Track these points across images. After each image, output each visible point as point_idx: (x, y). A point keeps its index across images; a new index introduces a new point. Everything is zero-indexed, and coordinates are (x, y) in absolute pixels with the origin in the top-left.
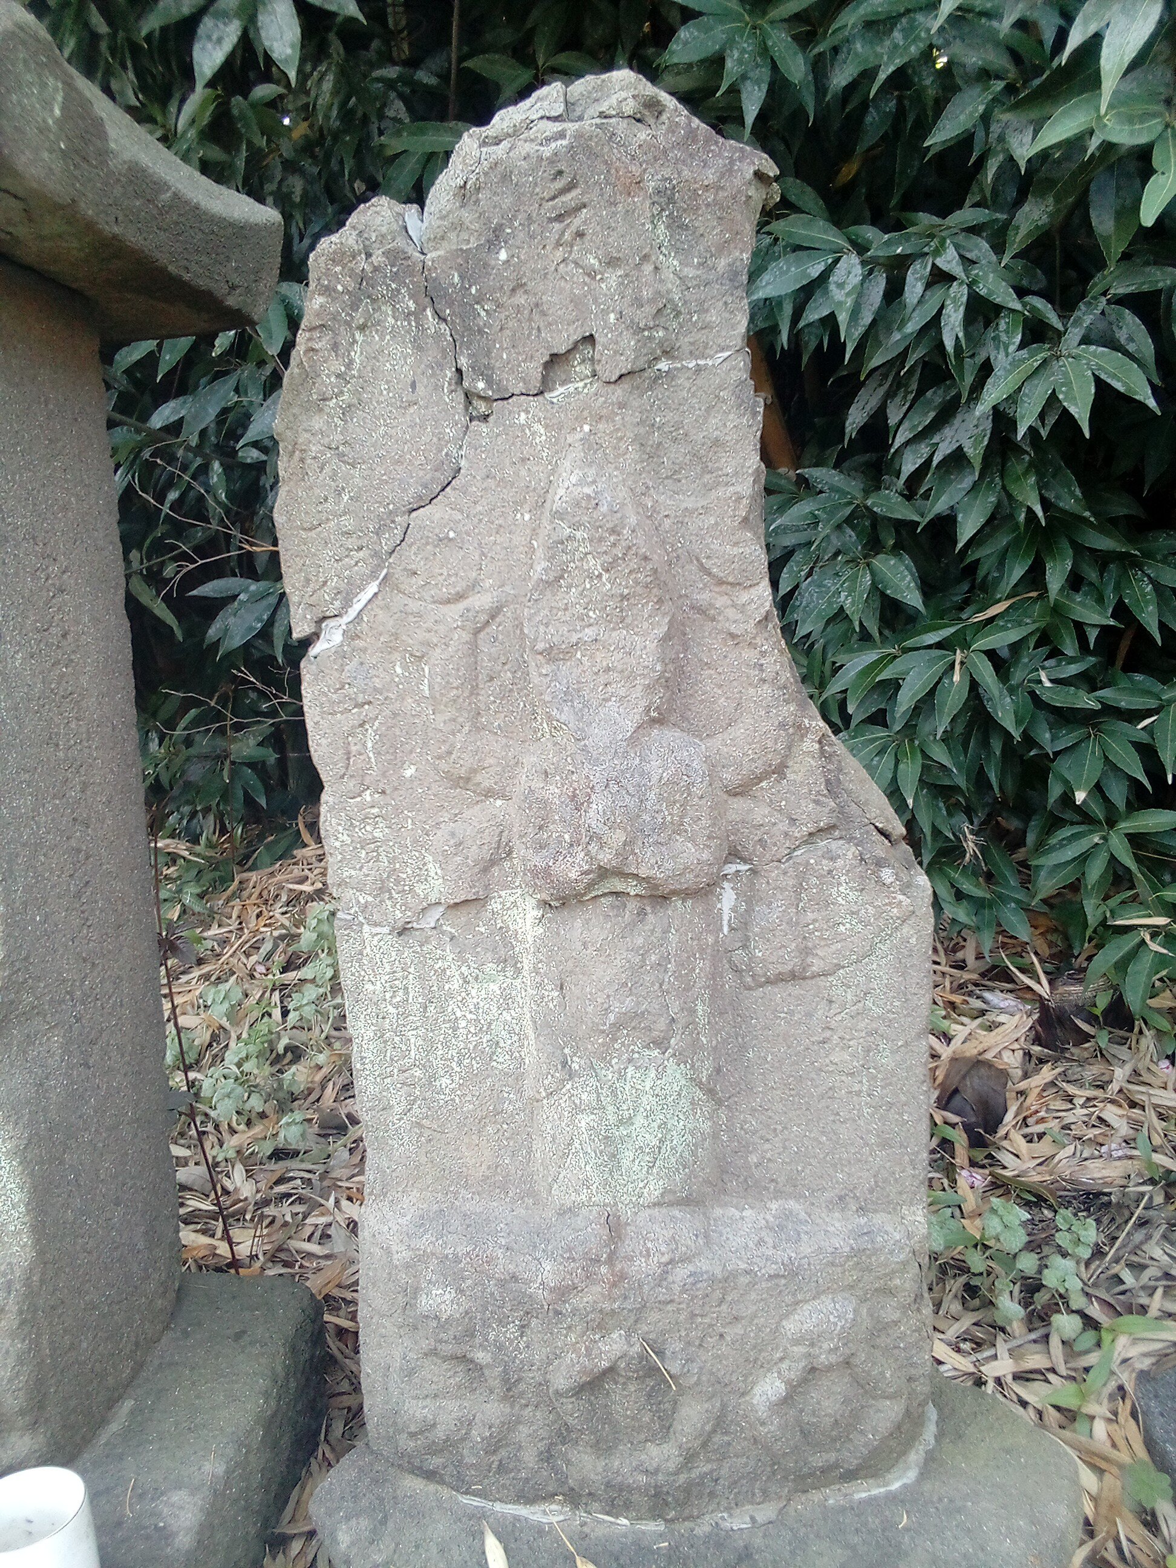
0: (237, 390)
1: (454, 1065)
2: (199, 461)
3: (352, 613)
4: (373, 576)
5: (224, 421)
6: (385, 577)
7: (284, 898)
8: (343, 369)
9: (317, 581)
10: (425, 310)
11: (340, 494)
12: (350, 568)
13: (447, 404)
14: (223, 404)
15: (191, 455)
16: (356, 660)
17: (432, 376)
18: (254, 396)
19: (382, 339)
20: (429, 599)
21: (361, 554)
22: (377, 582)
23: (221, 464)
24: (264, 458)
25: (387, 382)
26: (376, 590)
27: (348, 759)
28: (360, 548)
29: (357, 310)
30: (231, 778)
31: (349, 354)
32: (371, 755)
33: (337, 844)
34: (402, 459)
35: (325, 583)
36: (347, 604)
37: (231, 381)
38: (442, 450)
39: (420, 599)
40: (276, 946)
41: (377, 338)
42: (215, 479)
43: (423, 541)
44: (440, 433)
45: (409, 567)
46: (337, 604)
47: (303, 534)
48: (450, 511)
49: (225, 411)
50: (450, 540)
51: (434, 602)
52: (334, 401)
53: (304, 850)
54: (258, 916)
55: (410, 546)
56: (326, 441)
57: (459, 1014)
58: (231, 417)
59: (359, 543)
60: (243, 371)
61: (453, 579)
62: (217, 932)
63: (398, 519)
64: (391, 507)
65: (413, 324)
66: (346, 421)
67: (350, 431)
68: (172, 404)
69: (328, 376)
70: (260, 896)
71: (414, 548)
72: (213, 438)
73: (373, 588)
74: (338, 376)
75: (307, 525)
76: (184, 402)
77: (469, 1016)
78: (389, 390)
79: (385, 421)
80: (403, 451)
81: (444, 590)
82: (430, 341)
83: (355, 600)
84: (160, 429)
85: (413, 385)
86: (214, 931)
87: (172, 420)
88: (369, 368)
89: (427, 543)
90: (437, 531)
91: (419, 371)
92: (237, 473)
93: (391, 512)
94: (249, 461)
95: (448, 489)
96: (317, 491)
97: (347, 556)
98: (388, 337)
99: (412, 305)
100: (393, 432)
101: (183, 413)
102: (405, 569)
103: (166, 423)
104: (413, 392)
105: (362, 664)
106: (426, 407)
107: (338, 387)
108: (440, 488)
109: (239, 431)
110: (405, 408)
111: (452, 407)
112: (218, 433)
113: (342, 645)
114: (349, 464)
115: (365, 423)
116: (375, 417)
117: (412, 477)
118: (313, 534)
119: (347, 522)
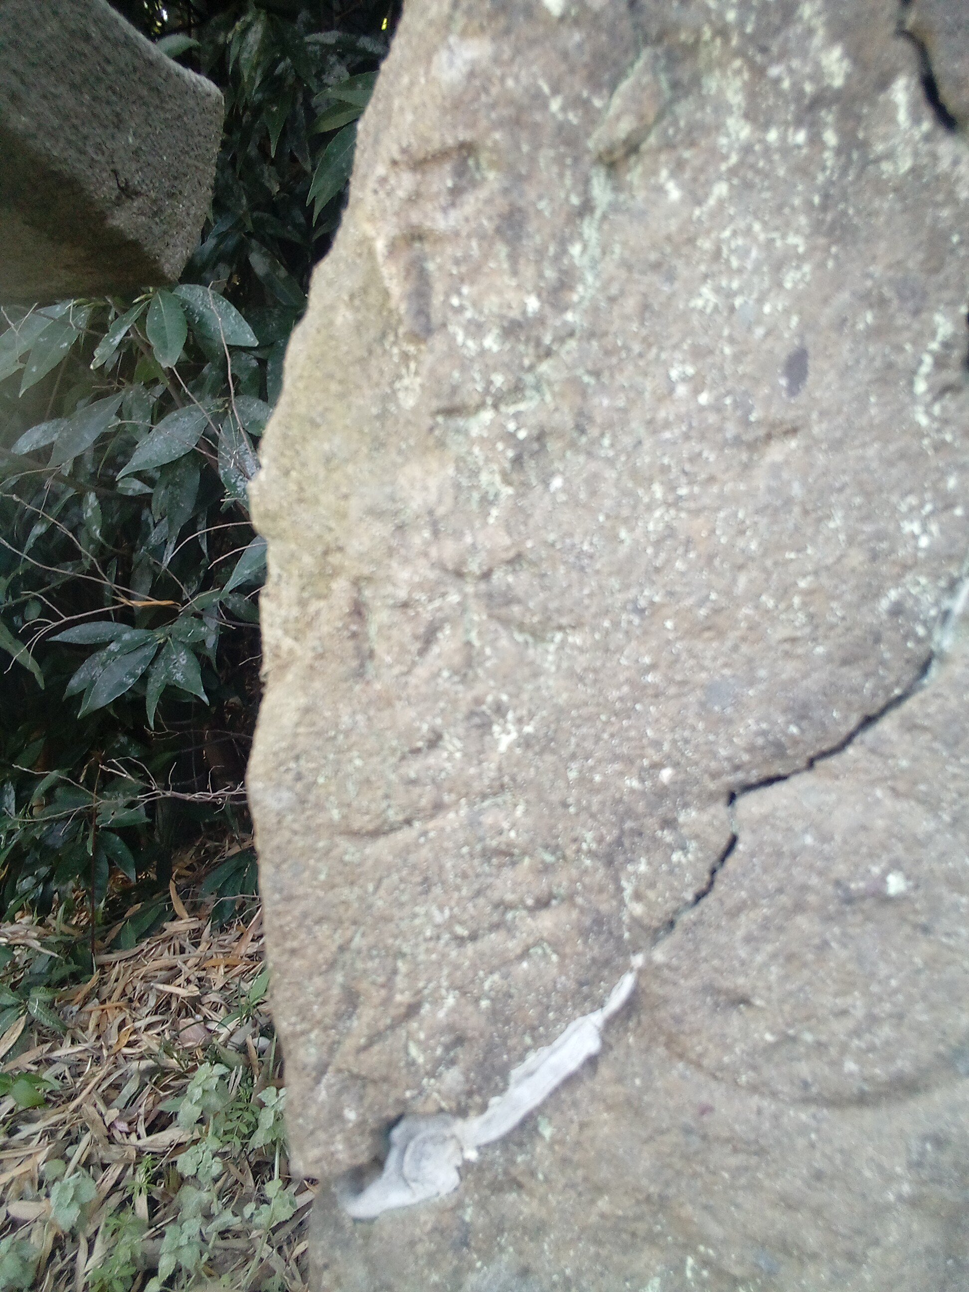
0: (119, 414)
2: (71, 492)
5: (104, 448)
6: (631, 1006)
7: (152, 1002)
8: (533, 304)
9: (387, 1002)
10: (884, 83)
11: (485, 727)
12: (504, 963)
13: (920, 434)
14: (102, 429)
15: (62, 486)
16: (507, 1258)
17: (875, 333)
18: (140, 420)
19: (695, 197)
21: (546, 921)
22: (597, 1018)
23: (97, 497)
24: (148, 490)
25: (698, 353)
26: (592, 1045)
28: (543, 903)
29: (613, 86)
30: (95, 850)
31: (563, 251)
34: (720, 620)
35: (412, 1010)
37: (114, 403)
38: (877, 593)
39: (754, 1089)
40: (143, 1085)
41: (674, 193)
42: (90, 513)
43: (784, 900)
44: (880, 536)
45: (726, 983)
46: (453, 1077)
47: (350, 851)
48: (889, 803)
49: (104, 437)
50: (885, 900)
51: (806, 1101)
52: (487, 415)
53: (175, 923)
54: (120, 1028)
55: (734, 913)
56: (449, 550)
58: (112, 444)
59: (543, 885)
60: (128, 391)
61: (886, 1031)
62: (70, 1051)
63: (688, 817)
64: (666, 774)
65: (830, 138)
66: (524, 487)
67: (538, 517)
68: (44, 427)
69: (476, 329)
70: (123, 994)
71: (746, 923)
72: (89, 466)
73: (583, 1036)
74: (512, 330)
75: (359, 822)
76: (58, 426)
78: (697, 384)
79: (671, 487)
80: (727, 593)
81: (850, 1066)
82: (887, 203)
83: (516, 1073)
84: (27, 455)
85: (797, 366)
86: (66, 1050)
87: (42, 444)
88: (630, 304)
89: (799, 907)
90: (841, 869)
91: (827, 315)
92: (115, 505)
93: (664, 792)
94: (130, 493)
95: (887, 726)
96: (406, 715)
97: (495, 927)
98: (721, 189)
99: (835, 64)
100: (697, 527)
101: (55, 437)
102: (710, 989)
103: (35, 447)
104: (794, 388)
105: (525, 1272)
106: (837, 445)
107: (506, 367)
108: (854, 719)
109: (120, 459)
110: (752, 446)
111: (940, 446)
112: (96, 461)
113: (460, 1205)
114: (521, 627)
115: (593, 493)
116: (634, 473)
117: (752, 682)
118: (381, 848)
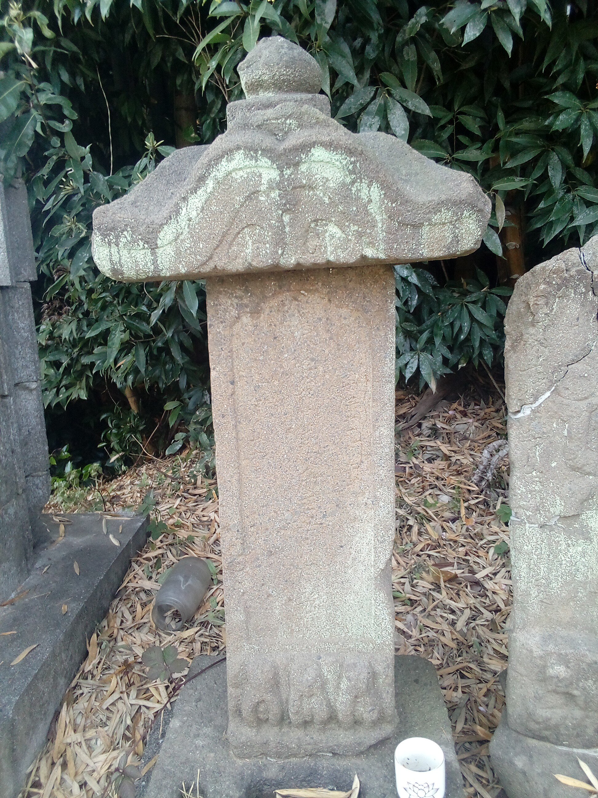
1: (559, 579)
3: (537, 404)
4: (549, 389)
6: (554, 390)
8: (548, 312)
10: (589, 292)
11: (538, 358)
12: (539, 386)
13: (591, 326)
16: (536, 421)
17: (587, 316)
19: (568, 302)
20: (572, 399)
21: (544, 381)
22: (550, 392)
25: (567, 317)
27: (528, 459)
28: (544, 379)
29: (559, 291)
31: (552, 307)
32: (538, 457)
33: (519, 492)
34: (567, 346)
35: (527, 391)
36: (536, 399)
38: (585, 343)
39: (568, 399)
41: (565, 301)
43: (573, 377)
44: (586, 337)
45: (565, 387)
46: (531, 399)
47: (521, 373)
48: (586, 366)
50: (585, 377)
51: (574, 400)
52: (542, 323)
56: (535, 338)
57: (563, 558)
61: (584, 392)
63: (562, 368)
64: (560, 363)
65: (583, 297)
66: (545, 331)
67: (547, 334)
71: (568, 380)
73: (548, 394)
74: (546, 314)
77: (568, 559)
78: (567, 320)
79: (563, 331)
80: (569, 343)
81: (580, 396)
82: (589, 303)
83: (539, 399)
85: (578, 319)
88: (559, 312)
89: (575, 378)
90: (580, 374)
91: (581, 314)
93: (560, 365)
95: (586, 358)
96: (529, 357)
97: (538, 381)
98: (570, 301)
99: (584, 290)
100: (565, 336)
104: (577, 321)
105: (539, 422)
106: (582, 327)
107: (544, 318)
108: (582, 357)
110: (572, 327)
111: (593, 328)
113: (530, 415)
114: (544, 347)
115: (554, 332)
116: (559, 330)
117: (571, 353)
119: (540, 369)
